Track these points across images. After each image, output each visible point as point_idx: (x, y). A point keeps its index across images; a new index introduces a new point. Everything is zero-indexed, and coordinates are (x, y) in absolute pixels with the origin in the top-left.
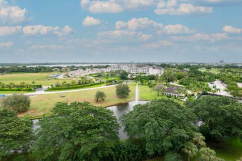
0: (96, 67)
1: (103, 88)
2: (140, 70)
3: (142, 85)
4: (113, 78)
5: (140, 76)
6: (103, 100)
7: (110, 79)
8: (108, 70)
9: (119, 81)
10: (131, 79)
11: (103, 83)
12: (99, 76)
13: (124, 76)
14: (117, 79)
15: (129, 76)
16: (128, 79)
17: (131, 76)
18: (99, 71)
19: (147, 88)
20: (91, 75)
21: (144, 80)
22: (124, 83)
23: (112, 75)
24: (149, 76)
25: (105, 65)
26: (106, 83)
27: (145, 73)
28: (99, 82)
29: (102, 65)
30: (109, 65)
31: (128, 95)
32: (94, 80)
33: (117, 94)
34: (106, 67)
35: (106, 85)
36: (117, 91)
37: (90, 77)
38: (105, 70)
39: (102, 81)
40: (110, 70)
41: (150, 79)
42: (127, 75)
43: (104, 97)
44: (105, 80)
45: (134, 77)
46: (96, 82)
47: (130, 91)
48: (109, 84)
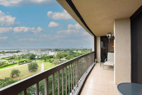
0: (7, 52)
1: (16, 67)
2: (44, 53)
3: (45, 62)
4: (24, 60)
5: (44, 56)
6: (18, 76)
7: (22, 60)
8: (19, 54)
9: (29, 61)
10: (37, 59)
11: (16, 63)
12: (12, 58)
13: (33, 58)
14: (28, 60)
15: (36, 57)
16: (36, 59)
17: (37, 57)
18: (11, 55)
19: (49, 63)
20: (4, 58)
21: (46, 59)
22: (33, 61)
23: (23, 57)
24: (49, 56)
25: (16, 51)
26: (19, 63)
27: (46, 55)
28: (12, 63)
29: (14, 51)
30: (20, 50)
31: (37, 69)
32: (8, 62)
33: (29, 69)
34: (17, 52)
35: (19, 65)
36: (29, 67)
37: (3, 60)
38: (16, 54)
39: (15, 62)
40: (21, 54)
41: (50, 58)
42: (35, 57)
43: (18, 73)
44: (17, 61)
45: (40, 57)
46: (9, 64)
47: (38, 67)
48: (21, 63)
